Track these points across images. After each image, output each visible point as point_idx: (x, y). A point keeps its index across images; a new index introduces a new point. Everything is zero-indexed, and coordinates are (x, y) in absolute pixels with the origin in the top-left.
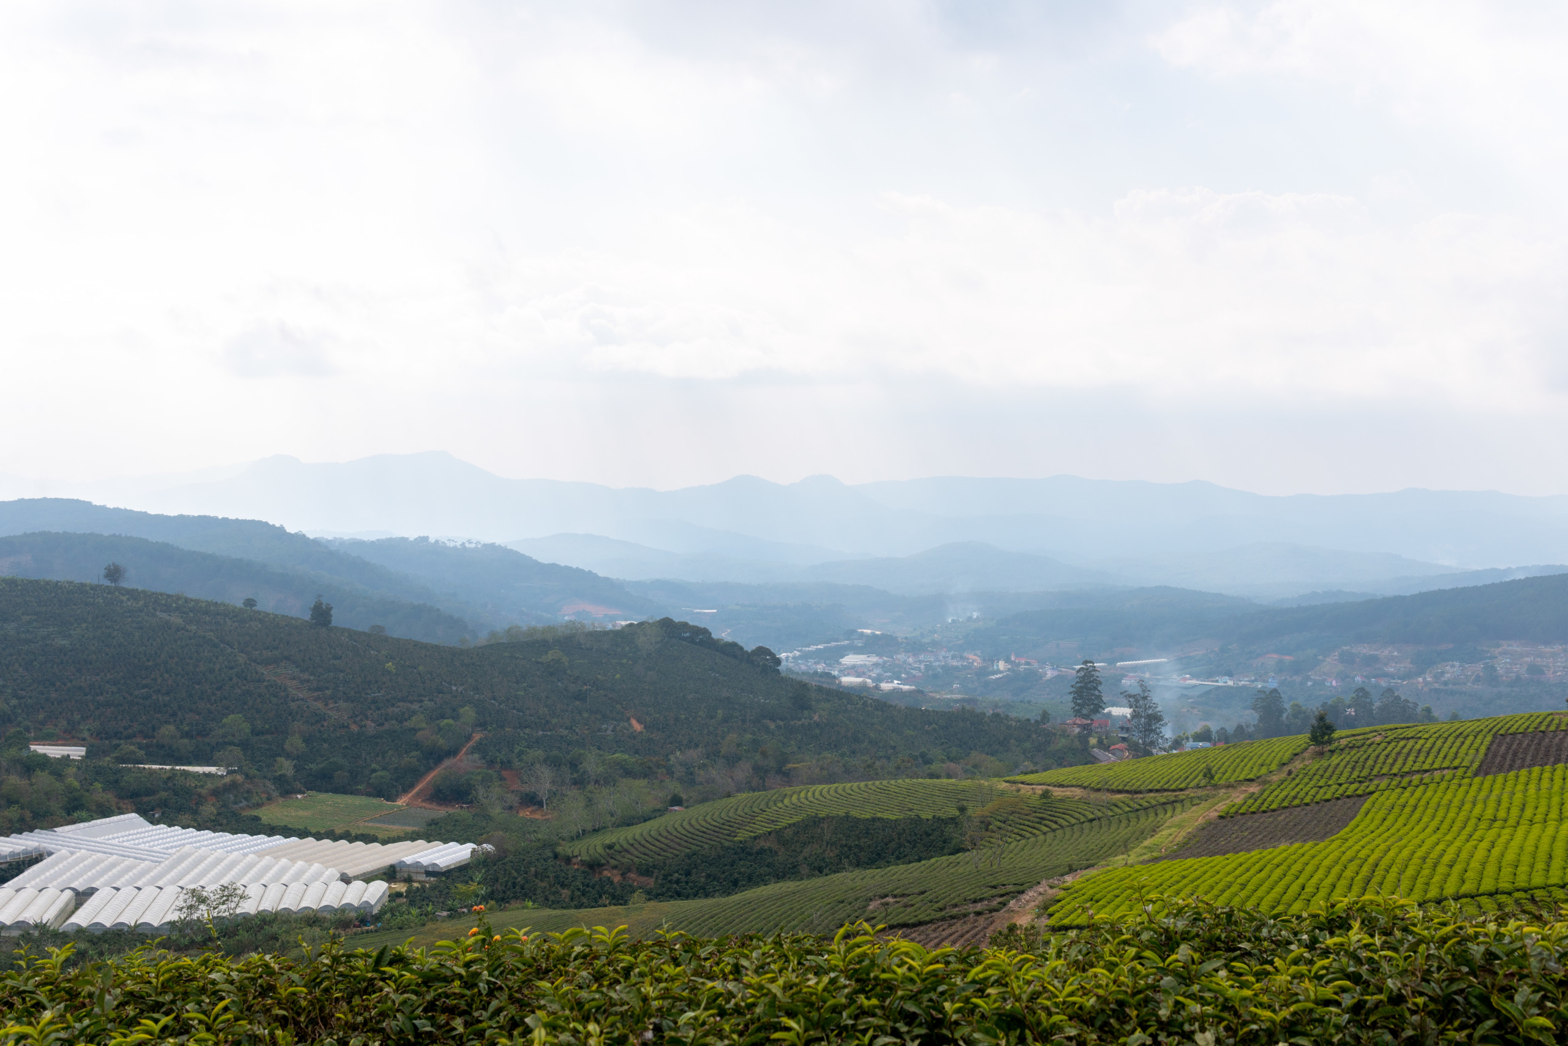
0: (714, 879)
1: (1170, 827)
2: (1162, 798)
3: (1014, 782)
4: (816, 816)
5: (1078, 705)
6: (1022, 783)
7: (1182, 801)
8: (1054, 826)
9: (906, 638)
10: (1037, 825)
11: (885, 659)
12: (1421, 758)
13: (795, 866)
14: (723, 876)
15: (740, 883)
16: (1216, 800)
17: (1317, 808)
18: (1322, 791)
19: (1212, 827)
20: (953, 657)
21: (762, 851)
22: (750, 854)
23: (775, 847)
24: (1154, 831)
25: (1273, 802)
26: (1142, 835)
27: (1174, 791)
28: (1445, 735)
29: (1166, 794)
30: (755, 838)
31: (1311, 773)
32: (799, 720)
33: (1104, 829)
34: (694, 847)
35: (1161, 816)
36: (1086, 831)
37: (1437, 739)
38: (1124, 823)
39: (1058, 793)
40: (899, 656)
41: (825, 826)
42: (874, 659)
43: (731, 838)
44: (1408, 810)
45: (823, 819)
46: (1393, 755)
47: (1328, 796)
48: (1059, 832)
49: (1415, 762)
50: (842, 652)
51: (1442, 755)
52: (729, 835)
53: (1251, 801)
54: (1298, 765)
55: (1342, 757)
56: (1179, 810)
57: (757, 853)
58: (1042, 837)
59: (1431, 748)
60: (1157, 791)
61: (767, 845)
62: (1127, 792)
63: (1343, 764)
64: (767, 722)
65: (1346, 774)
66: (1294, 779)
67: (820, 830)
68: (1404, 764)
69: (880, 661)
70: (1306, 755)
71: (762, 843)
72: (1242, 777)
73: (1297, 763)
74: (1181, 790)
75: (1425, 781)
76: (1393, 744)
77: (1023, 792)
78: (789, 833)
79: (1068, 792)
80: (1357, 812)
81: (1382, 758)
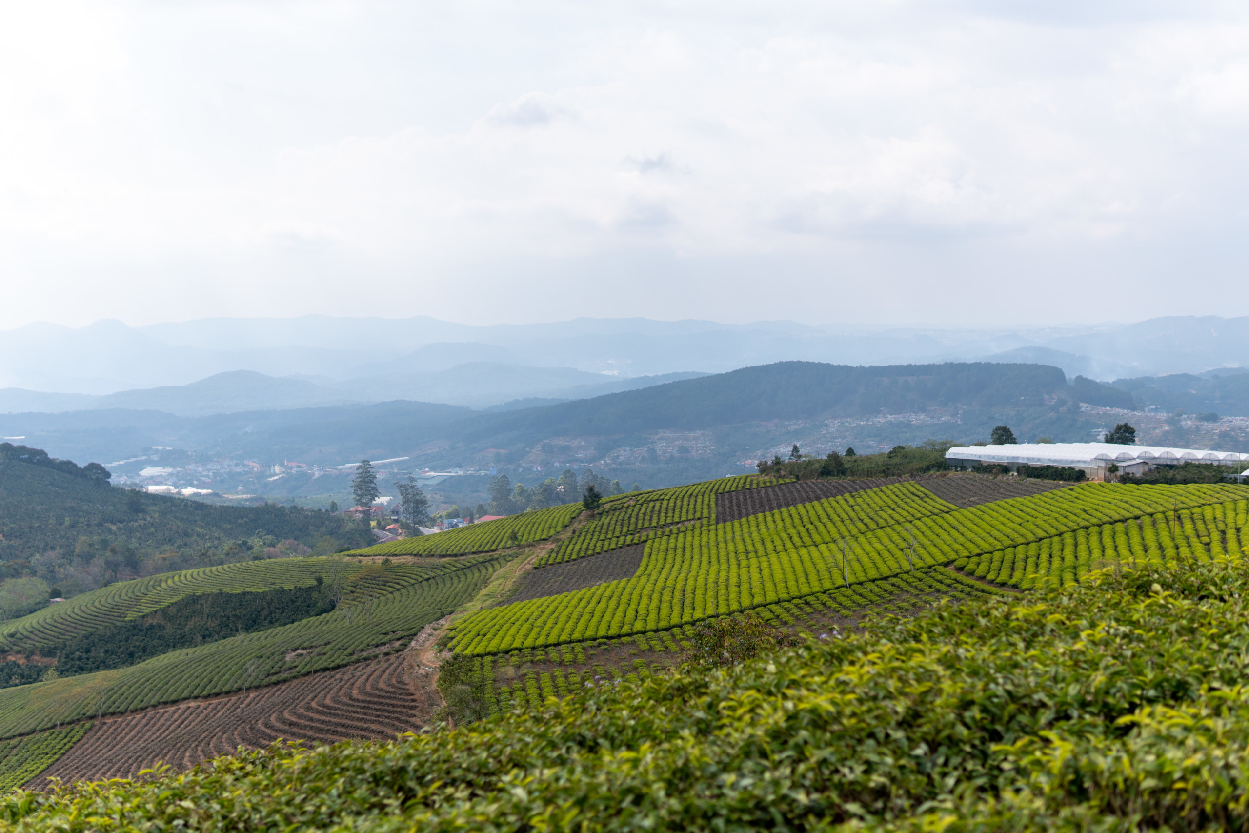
0: (112, 654)
1: (497, 579)
2: (480, 558)
3: (354, 556)
4: (194, 595)
5: (358, 495)
6: (361, 555)
7: (497, 559)
8: (398, 587)
9: (195, 451)
10: (383, 587)
11: (178, 469)
12: (670, 514)
13: (184, 637)
14: (120, 650)
15: (136, 655)
16: (524, 556)
17: (608, 556)
18: (606, 542)
19: (531, 576)
20: (236, 465)
21: (152, 627)
22: (142, 631)
23: (162, 623)
24: (486, 582)
25: (571, 554)
26: (476, 587)
27: (487, 552)
28: (681, 496)
29: (482, 555)
30: (144, 617)
31: (591, 530)
32: (136, 521)
33: (441, 585)
34: (89, 629)
35: (484, 572)
36: (426, 588)
37: (676, 499)
38: (455, 579)
39: (394, 560)
40: (190, 467)
41: (203, 602)
42: (169, 470)
43: (121, 619)
44: (679, 551)
45: (200, 596)
46: (649, 513)
47: (613, 546)
48: (403, 591)
49: (666, 517)
50: (141, 465)
51: (684, 510)
52: (119, 617)
53: (554, 555)
54: (576, 525)
55: (609, 517)
56: (497, 566)
57: (147, 629)
58: (390, 596)
59: (675, 506)
60: (474, 553)
61: (155, 622)
62: (450, 556)
63: (613, 522)
64: (109, 525)
65: (618, 530)
66: (579, 536)
67: (199, 606)
68: (659, 519)
69: (175, 471)
70: (581, 517)
71: (150, 621)
72: (537, 538)
73: (576, 524)
74: (493, 551)
75: (681, 530)
76: (645, 506)
77: (364, 562)
78: (173, 611)
79: (402, 560)
80: (642, 556)
81: (641, 516)
